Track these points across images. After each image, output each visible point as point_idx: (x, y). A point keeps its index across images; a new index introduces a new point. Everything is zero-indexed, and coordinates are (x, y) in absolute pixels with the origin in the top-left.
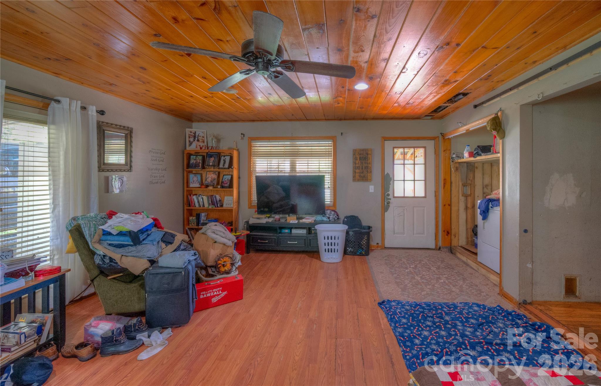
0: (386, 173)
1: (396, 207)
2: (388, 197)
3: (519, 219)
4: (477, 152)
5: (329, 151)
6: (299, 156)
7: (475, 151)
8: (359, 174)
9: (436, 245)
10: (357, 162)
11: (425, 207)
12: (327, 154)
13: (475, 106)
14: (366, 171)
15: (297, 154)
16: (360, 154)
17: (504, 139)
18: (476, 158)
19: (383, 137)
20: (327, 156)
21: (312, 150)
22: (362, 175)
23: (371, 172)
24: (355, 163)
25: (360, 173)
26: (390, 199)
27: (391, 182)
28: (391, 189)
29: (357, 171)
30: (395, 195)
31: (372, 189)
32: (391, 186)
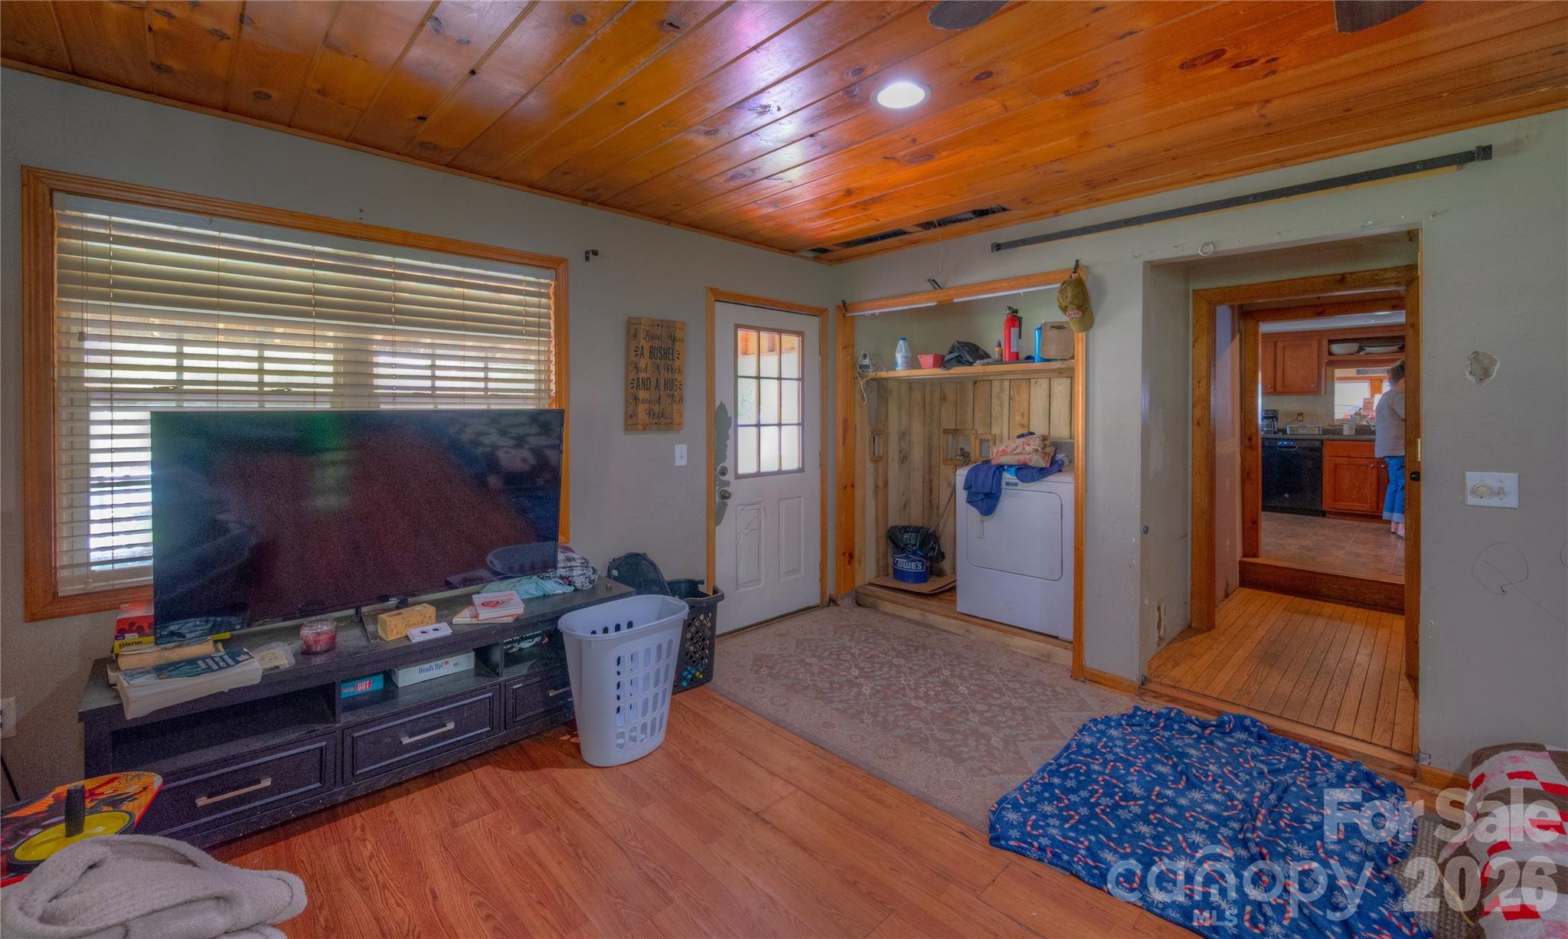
0: (717, 404)
1: (740, 505)
2: (722, 478)
3: (1138, 506)
4: (956, 354)
5: (539, 316)
6: (398, 323)
7: (951, 352)
8: (646, 406)
9: (823, 593)
10: (642, 363)
11: (801, 497)
12: (527, 324)
13: (998, 247)
14: (669, 396)
15: (388, 311)
16: (653, 338)
17: (1091, 332)
18: (950, 369)
19: (712, 290)
20: (528, 334)
21: (467, 302)
22: (656, 408)
23: (681, 399)
24: (632, 366)
25: (650, 402)
26: (728, 484)
27: (731, 432)
28: (729, 453)
29: (642, 394)
30: (741, 470)
31: (681, 455)
32: (730, 443)
